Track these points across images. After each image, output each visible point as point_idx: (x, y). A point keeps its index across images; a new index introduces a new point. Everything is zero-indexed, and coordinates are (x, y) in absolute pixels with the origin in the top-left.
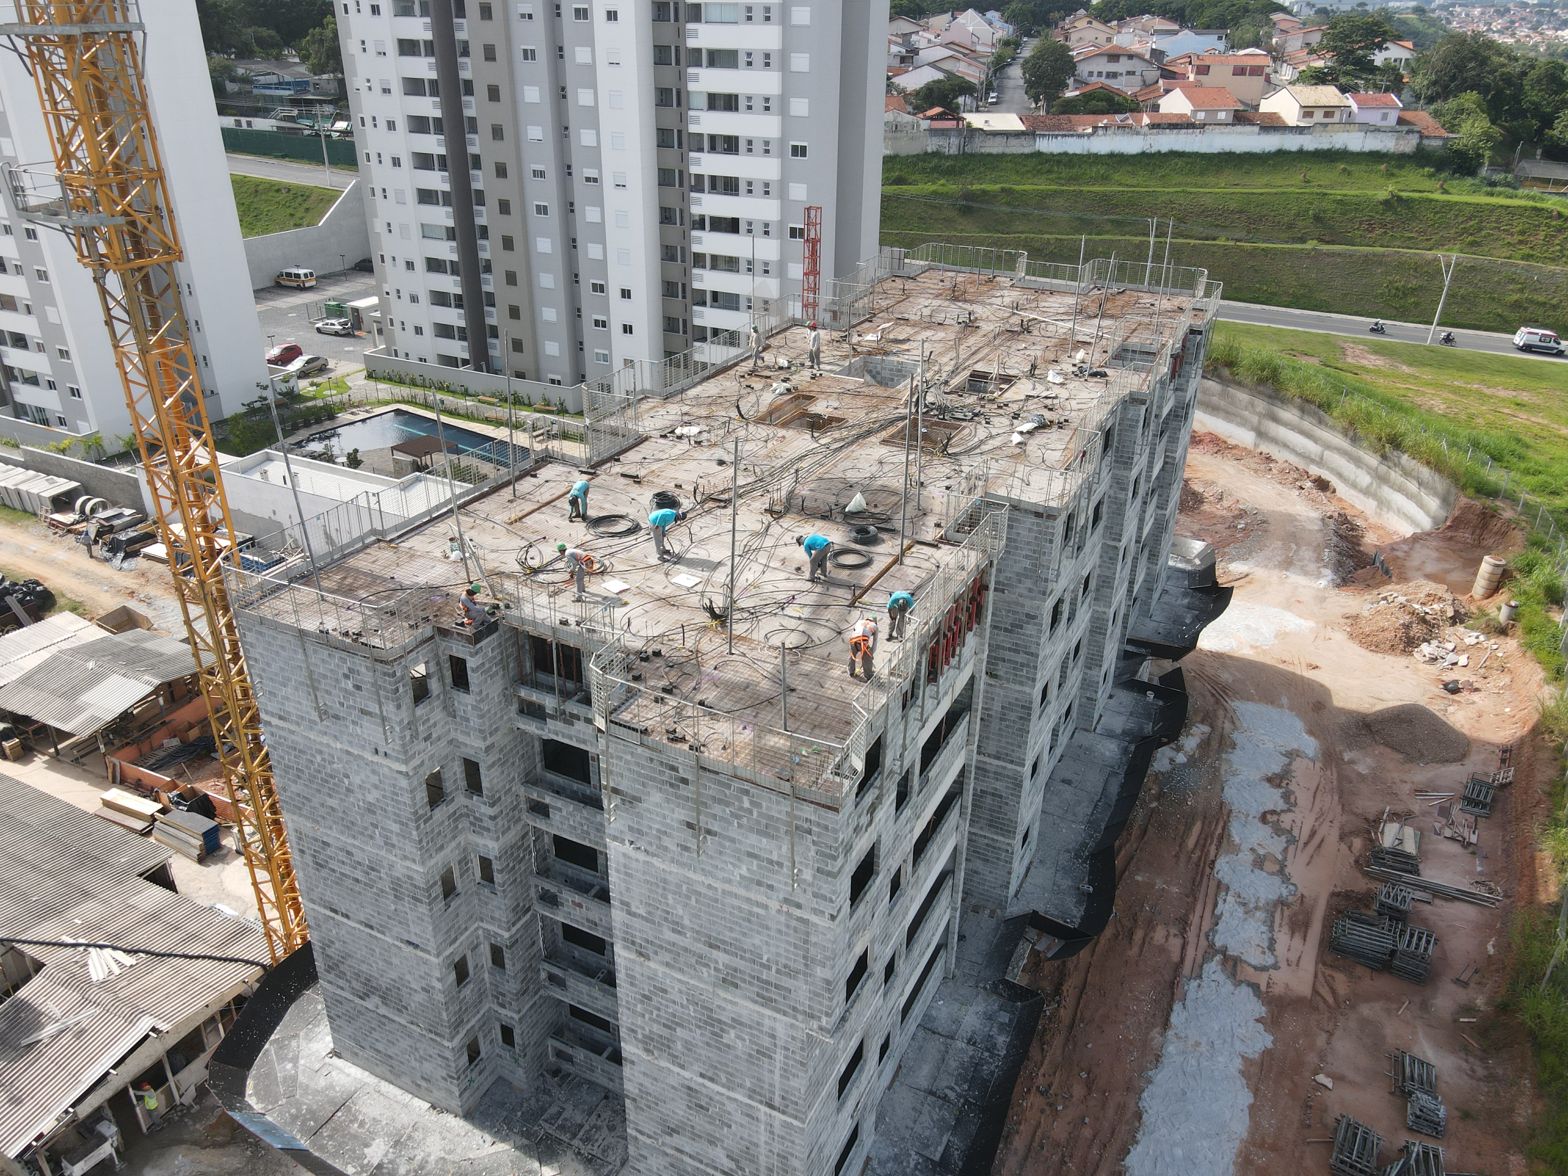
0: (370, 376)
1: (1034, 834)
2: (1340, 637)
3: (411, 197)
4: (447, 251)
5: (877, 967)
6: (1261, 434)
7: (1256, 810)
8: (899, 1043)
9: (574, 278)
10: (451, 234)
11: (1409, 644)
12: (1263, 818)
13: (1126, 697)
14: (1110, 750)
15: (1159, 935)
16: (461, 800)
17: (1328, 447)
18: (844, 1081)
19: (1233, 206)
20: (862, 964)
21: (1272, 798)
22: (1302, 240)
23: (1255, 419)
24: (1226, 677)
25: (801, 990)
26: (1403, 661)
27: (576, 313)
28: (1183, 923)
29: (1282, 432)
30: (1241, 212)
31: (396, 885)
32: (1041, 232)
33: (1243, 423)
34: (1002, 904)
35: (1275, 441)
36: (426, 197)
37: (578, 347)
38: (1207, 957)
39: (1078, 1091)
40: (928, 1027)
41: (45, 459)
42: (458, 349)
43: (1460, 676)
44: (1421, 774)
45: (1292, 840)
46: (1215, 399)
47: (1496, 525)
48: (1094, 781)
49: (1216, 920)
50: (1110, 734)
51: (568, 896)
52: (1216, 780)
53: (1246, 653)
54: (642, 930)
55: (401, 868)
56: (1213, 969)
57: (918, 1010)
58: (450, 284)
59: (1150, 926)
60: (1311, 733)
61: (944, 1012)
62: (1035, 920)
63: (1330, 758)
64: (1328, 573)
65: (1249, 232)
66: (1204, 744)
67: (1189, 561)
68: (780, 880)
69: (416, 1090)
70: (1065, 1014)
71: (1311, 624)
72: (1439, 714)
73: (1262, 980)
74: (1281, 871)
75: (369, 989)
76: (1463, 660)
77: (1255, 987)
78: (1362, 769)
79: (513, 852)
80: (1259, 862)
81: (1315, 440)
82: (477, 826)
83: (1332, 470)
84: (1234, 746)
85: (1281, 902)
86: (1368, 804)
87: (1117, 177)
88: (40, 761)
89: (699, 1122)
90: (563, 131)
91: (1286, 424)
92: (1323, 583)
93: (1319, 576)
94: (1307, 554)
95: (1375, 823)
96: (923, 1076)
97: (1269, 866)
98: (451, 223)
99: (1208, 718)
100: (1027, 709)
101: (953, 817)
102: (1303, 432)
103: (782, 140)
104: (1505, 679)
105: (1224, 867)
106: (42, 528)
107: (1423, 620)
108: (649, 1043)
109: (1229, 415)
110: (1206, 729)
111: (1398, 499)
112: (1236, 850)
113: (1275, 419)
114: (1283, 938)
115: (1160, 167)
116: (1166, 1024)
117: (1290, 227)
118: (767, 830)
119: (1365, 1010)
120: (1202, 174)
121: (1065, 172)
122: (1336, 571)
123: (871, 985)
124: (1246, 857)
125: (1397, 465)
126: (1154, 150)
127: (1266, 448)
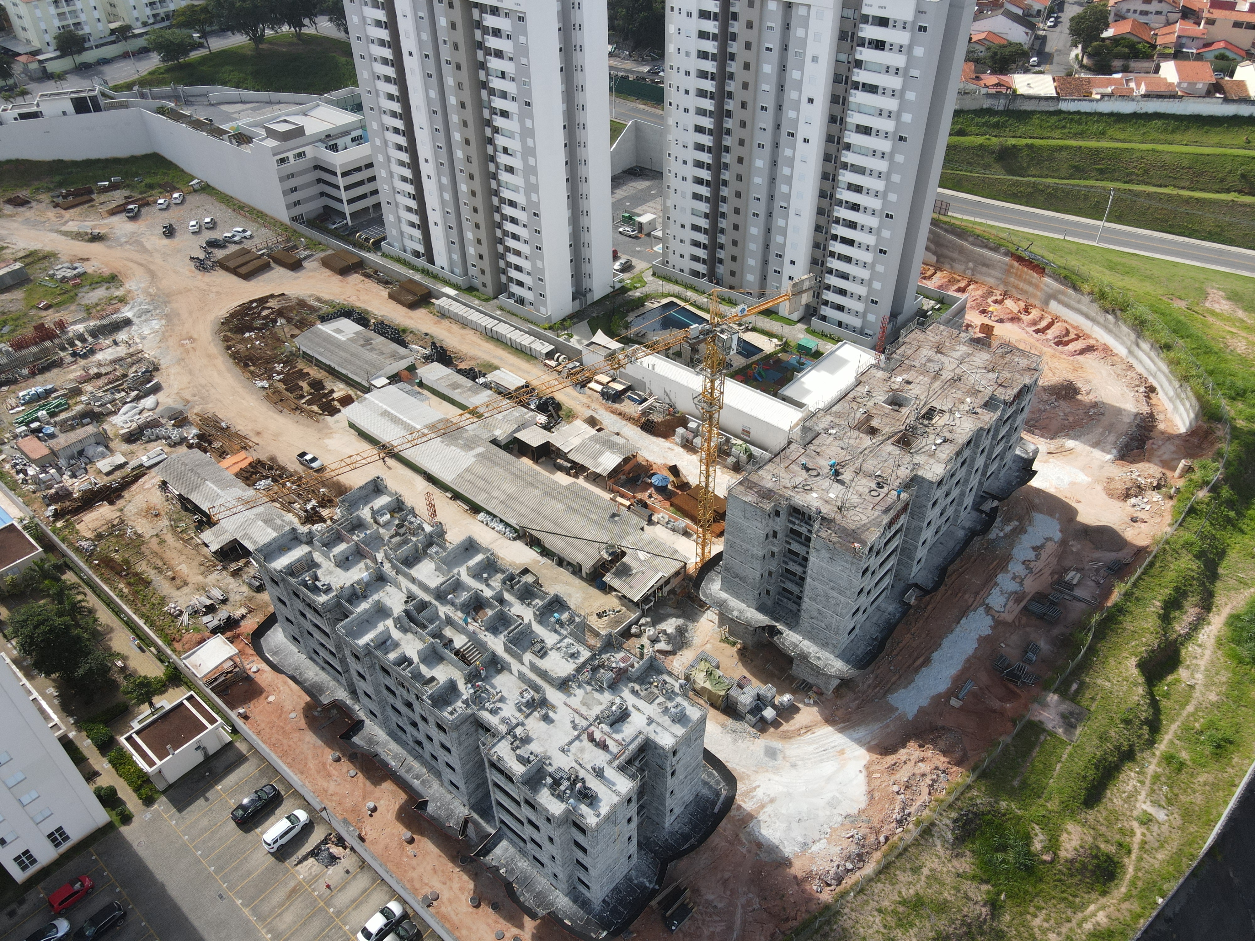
0: (654, 274)
1: (923, 560)
2: (1099, 488)
3: (690, 196)
4: (704, 223)
5: (866, 591)
6: (1130, 352)
7: (1022, 558)
8: (870, 610)
9: (767, 246)
10: (706, 216)
11: (1127, 496)
12: (1023, 563)
13: (974, 514)
14: (961, 534)
15: (967, 596)
16: (771, 539)
17: (1160, 369)
18: (854, 614)
19: (1185, 163)
20: (862, 590)
21: (1031, 555)
22: (1228, 191)
23: (1129, 343)
24: (1037, 501)
25: (848, 593)
26: (1121, 504)
27: (765, 262)
28: (977, 594)
29: (1140, 354)
30: (1189, 168)
31: (753, 556)
32: (1047, 176)
33: (1123, 343)
34: (908, 579)
35: (1136, 357)
36: (697, 197)
37: (764, 278)
38: (980, 606)
39: (924, 636)
40: (878, 608)
41: (539, 333)
42: (701, 268)
43: (1141, 515)
44: (1096, 555)
45: (1031, 572)
46: (1111, 326)
47: (1211, 438)
48: (951, 544)
49: (989, 594)
50: (963, 528)
51: (791, 563)
52: (1012, 546)
53: (1052, 490)
54: (814, 575)
55: (755, 552)
56: (981, 610)
57: (876, 603)
58: (703, 238)
59: (965, 593)
60: (1061, 531)
61: (883, 605)
62: (916, 585)
63: (1063, 543)
64: (1114, 451)
65: (1192, 182)
66: (1014, 530)
67: (1027, 453)
68: (848, 572)
69: (743, 601)
70: (926, 615)
71: (1090, 480)
72: (1120, 532)
73: (997, 615)
74: (1021, 583)
75: (737, 576)
76: (1148, 507)
77: (993, 617)
78: (1074, 549)
79: (780, 552)
80: (1014, 578)
81: (1155, 364)
82: (774, 545)
83: (1159, 382)
84: (1026, 532)
85: (1016, 592)
86: (1067, 563)
87: (1110, 132)
88: (581, 478)
89: (820, 617)
90: (773, 180)
91: (1143, 351)
92: (1109, 457)
93: (1109, 453)
94: (1112, 438)
95: (1066, 570)
96: (874, 620)
97: (1018, 580)
98: (708, 211)
99: (1020, 519)
100: (921, 529)
101: (893, 556)
102: (1150, 358)
103: (882, 210)
104: (1159, 519)
105: (1000, 578)
106: (541, 366)
107: (1139, 487)
108: (810, 599)
109: (1117, 337)
110: (1017, 523)
111: (1181, 408)
112: (1008, 572)
113: (1138, 345)
114: (1010, 603)
115: (1144, 125)
116: (958, 623)
117: (1222, 180)
118: (847, 562)
119: (1027, 629)
120: (1173, 132)
121: (1076, 128)
122: (1119, 452)
123: (863, 595)
124: (1010, 575)
125: (1185, 392)
126: (1143, 111)
127: (1131, 360)
